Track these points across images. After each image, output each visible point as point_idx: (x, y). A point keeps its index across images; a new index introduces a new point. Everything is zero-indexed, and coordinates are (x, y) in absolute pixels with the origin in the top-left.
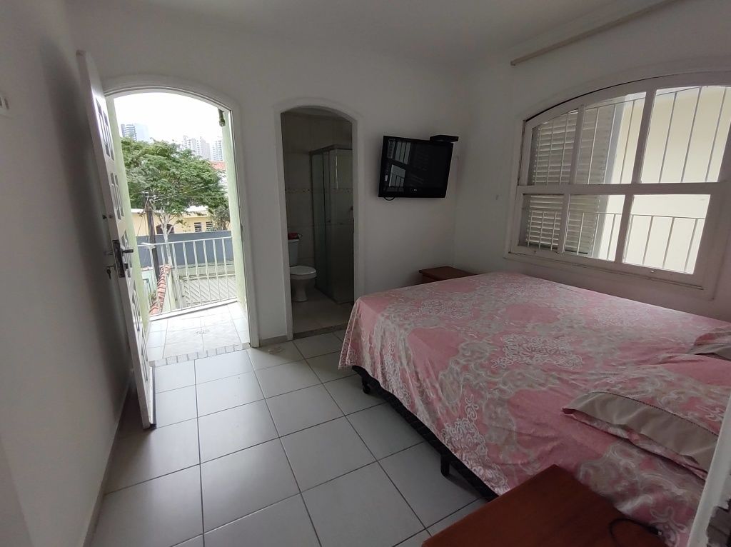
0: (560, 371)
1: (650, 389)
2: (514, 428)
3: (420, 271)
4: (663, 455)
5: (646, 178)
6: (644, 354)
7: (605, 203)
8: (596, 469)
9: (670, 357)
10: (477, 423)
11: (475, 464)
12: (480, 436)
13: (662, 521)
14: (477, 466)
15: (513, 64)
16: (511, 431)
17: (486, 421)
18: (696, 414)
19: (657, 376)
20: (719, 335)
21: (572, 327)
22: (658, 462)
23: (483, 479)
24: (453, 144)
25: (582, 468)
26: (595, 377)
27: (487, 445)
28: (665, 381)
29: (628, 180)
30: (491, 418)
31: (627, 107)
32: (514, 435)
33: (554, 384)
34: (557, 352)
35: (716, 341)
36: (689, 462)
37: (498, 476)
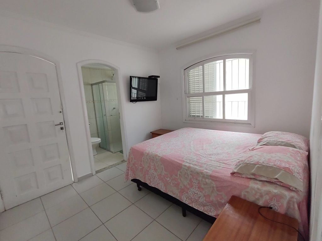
0: (223, 160)
1: (255, 159)
2: (215, 186)
3: (151, 132)
4: (267, 180)
5: (228, 89)
6: (244, 149)
7: (216, 99)
8: (247, 192)
9: (254, 148)
10: (198, 188)
11: (199, 207)
12: (200, 193)
13: (272, 203)
14: (200, 207)
15: (177, 49)
16: (213, 187)
17: (203, 186)
18: (272, 164)
19: (255, 155)
20: (263, 138)
21: (218, 144)
22: (266, 183)
23: (204, 212)
24: (157, 79)
25: (243, 193)
26: (234, 160)
27: (204, 196)
28: (259, 155)
29: (222, 90)
30: (204, 184)
31: (218, 65)
32: (215, 188)
33: (222, 165)
34: (218, 154)
35: (263, 140)
36: (276, 180)
37: (210, 208)
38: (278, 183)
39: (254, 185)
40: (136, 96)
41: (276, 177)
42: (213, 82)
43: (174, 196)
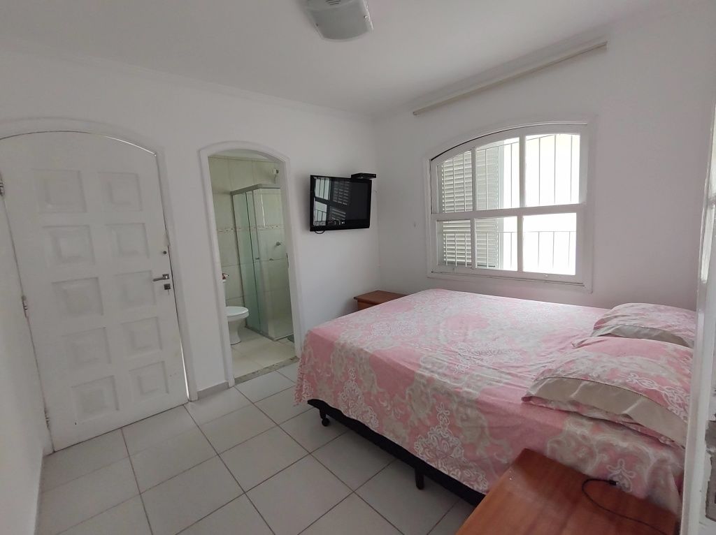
0: (508, 367)
1: (582, 368)
2: (486, 424)
3: (355, 298)
7: (502, 225)
8: (558, 442)
10: (450, 427)
11: (451, 469)
12: (454, 439)
13: (616, 472)
14: (454, 470)
15: (414, 113)
16: (482, 427)
17: (459, 424)
18: (620, 381)
19: (583, 357)
20: (608, 319)
21: (502, 329)
22: (604, 426)
23: (461, 481)
24: (371, 181)
25: (548, 445)
26: (534, 367)
27: (463, 446)
28: (590, 360)
29: (516, 205)
30: (463, 420)
31: (507, 149)
32: (487, 431)
33: (507, 379)
34: (500, 352)
35: (606, 324)
36: (627, 420)
37: (475, 473)
38: (632, 427)
39: (575, 428)
40: (324, 219)
41: (626, 412)
42: (496, 187)
43: (396, 443)
